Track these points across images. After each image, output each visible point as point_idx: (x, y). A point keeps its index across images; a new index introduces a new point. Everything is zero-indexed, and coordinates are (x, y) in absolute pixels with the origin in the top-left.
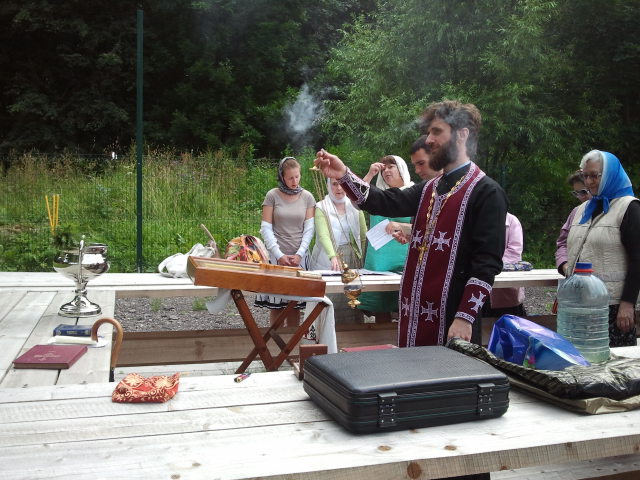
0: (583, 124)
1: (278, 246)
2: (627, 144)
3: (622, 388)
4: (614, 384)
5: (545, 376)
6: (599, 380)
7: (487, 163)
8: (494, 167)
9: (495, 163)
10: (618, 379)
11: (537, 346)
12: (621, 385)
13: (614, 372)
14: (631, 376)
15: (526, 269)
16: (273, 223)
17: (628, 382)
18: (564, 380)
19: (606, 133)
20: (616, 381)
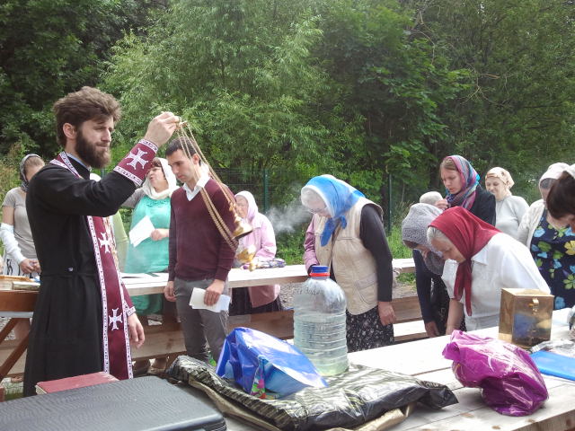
0: (334, 134)
1: (19, 249)
2: (370, 153)
3: (358, 414)
4: (349, 410)
5: (272, 408)
6: (331, 407)
7: (253, 167)
8: (259, 171)
9: (260, 167)
10: (353, 403)
11: (267, 367)
12: (358, 411)
13: (349, 395)
14: (368, 398)
15: (280, 265)
16: (14, 224)
17: (364, 407)
18: (292, 412)
19: (353, 142)
20: (351, 406)
